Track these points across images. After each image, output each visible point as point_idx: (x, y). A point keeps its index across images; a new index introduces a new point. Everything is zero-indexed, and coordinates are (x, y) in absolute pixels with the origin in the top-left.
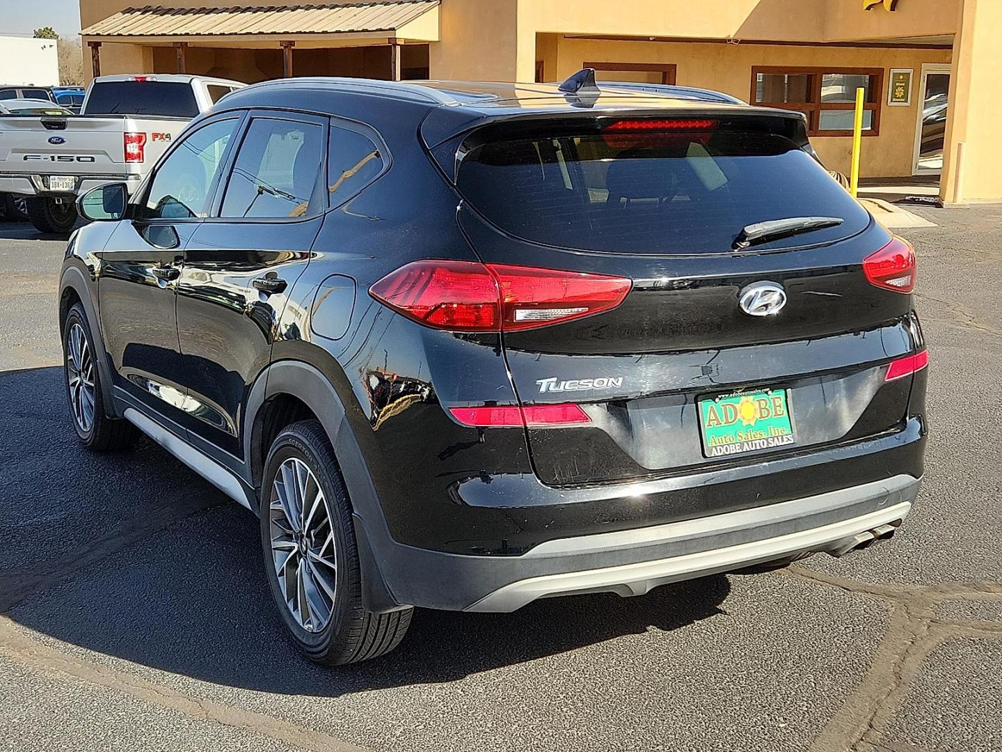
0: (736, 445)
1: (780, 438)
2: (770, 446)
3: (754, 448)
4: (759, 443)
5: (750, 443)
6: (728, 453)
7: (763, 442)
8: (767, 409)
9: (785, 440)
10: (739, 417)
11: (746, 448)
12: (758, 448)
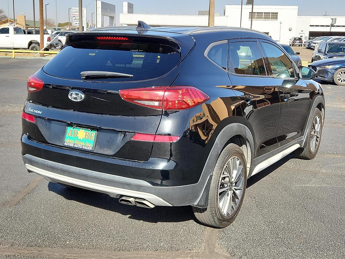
0: (73, 144)
1: (87, 147)
2: (83, 148)
3: (77, 147)
4: (80, 146)
5: (77, 145)
6: (69, 145)
7: (81, 146)
8: (88, 136)
9: (89, 148)
10: (78, 135)
11: (75, 146)
12: (79, 147)
